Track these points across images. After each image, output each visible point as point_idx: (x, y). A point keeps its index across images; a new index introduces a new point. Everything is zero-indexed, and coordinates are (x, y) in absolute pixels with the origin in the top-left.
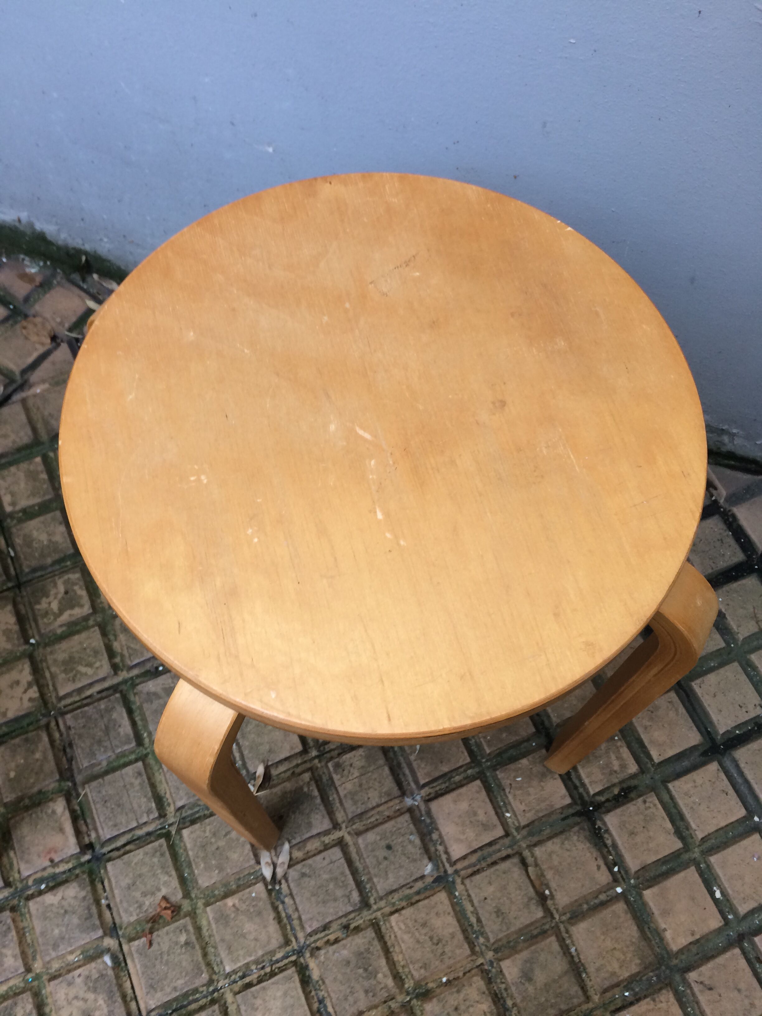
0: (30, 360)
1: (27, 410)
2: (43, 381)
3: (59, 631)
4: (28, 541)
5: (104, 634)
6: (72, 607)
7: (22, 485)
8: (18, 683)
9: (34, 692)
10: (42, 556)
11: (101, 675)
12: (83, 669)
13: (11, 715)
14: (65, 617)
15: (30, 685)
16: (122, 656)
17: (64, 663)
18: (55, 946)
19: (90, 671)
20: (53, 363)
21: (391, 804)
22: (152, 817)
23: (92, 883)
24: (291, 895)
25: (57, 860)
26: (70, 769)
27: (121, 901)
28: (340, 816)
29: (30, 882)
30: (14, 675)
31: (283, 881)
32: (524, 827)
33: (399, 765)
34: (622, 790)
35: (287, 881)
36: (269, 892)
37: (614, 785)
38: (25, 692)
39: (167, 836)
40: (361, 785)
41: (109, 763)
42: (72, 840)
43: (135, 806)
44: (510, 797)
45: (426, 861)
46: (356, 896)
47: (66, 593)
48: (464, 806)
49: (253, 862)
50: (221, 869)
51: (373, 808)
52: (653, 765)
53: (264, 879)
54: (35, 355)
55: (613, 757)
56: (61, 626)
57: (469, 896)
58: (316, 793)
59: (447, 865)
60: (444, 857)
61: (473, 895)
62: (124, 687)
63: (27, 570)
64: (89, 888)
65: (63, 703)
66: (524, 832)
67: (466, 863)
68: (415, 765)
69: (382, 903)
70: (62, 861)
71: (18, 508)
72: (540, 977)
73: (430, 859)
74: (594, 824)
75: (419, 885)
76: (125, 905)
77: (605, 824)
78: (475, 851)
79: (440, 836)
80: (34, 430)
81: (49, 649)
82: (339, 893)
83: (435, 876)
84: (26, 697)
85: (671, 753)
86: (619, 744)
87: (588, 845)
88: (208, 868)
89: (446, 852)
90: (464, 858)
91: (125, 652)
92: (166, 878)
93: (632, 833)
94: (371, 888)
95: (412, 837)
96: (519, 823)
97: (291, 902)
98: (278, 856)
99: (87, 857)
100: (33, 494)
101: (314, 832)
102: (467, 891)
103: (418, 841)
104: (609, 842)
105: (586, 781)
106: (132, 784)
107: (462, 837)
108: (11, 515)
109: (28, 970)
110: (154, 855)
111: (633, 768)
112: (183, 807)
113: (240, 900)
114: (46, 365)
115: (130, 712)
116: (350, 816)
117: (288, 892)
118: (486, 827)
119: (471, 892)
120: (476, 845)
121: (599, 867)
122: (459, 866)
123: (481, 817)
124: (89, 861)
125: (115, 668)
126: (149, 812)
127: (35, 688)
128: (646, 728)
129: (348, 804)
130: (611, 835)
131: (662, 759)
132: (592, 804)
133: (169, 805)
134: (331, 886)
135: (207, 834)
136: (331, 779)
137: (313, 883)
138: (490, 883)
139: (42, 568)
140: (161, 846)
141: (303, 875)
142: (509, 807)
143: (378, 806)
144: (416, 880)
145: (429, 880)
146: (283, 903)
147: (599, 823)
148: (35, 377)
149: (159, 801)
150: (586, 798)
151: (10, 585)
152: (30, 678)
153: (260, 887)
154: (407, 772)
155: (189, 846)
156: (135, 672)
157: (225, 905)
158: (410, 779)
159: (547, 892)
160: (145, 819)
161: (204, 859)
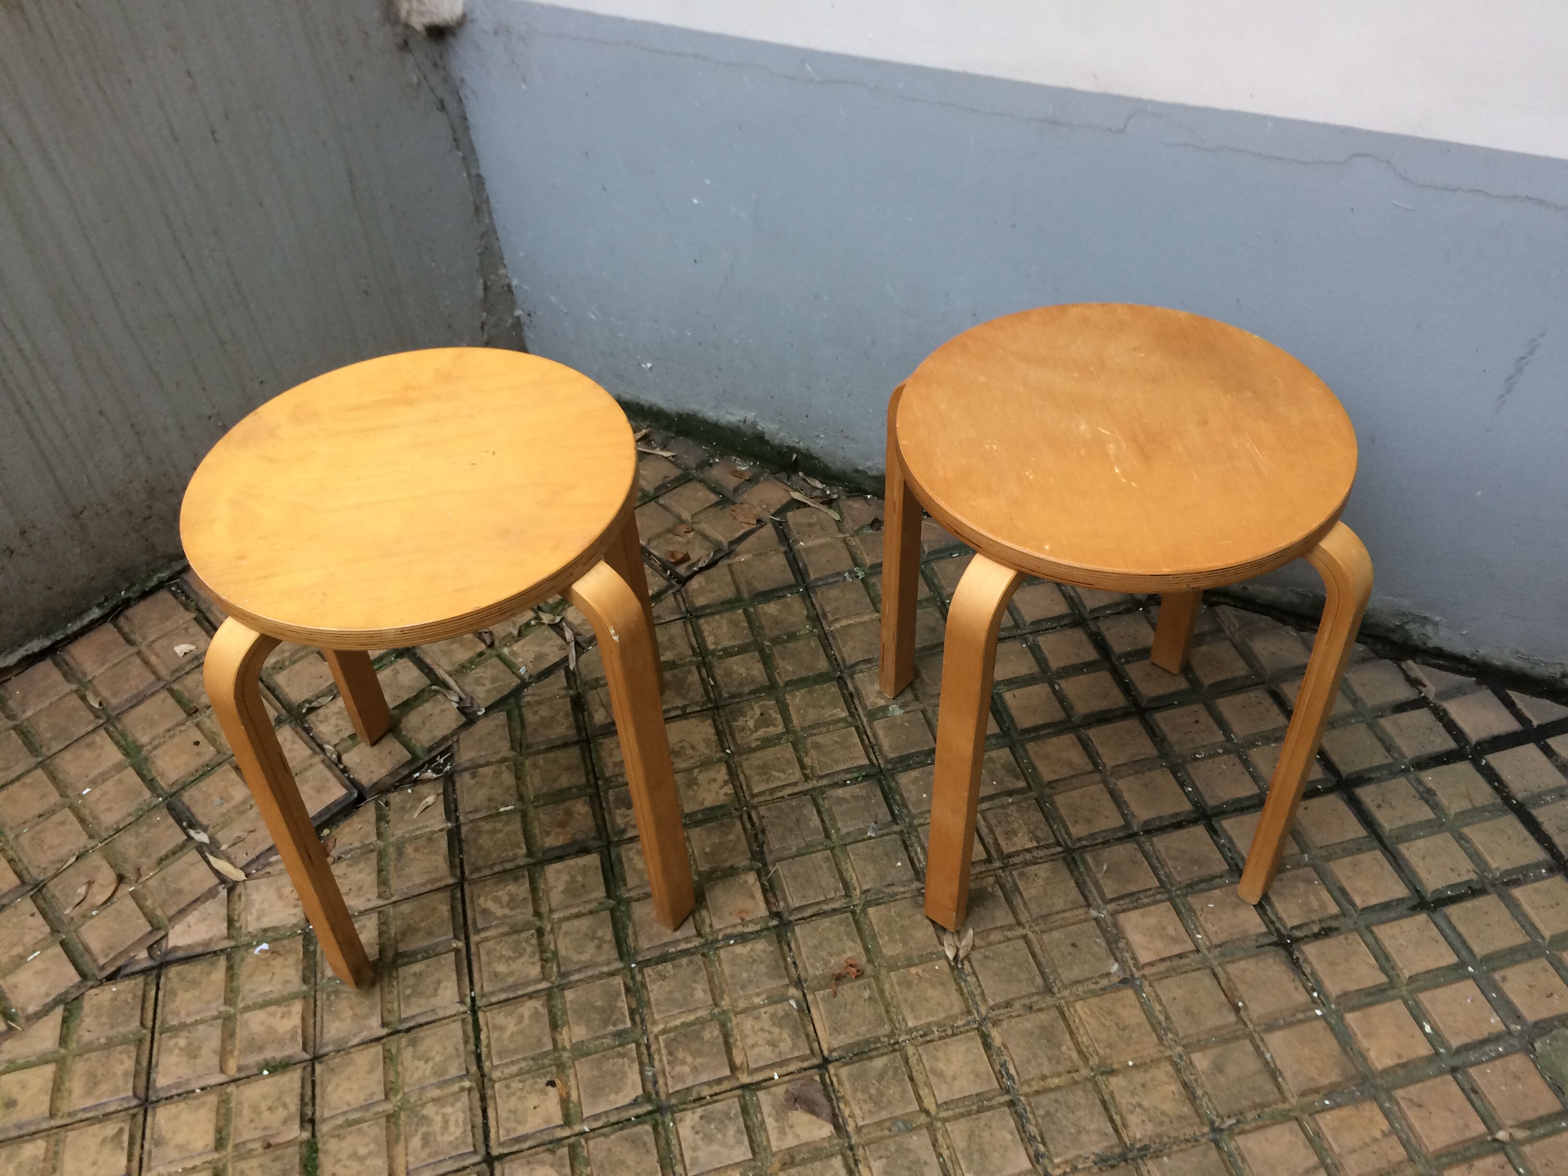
0: (737, 535)
1: (732, 574)
2: (748, 552)
3: (753, 745)
4: (728, 673)
5: (796, 749)
6: (768, 726)
7: (725, 629)
8: (715, 780)
9: (729, 789)
10: (741, 684)
11: (793, 780)
12: (774, 773)
13: (707, 804)
14: (761, 733)
15: (725, 783)
16: (812, 768)
17: (759, 767)
18: (743, 987)
19: (782, 776)
20: (759, 538)
21: (1076, 912)
22: (838, 894)
23: (780, 942)
24: (974, 974)
25: (747, 919)
26: (762, 852)
27: (808, 958)
28: (1024, 917)
29: (720, 937)
30: (711, 774)
31: (966, 963)
32: (1216, 946)
33: (1085, 883)
34: (1323, 929)
35: (970, 962)
36: (952, 968)
37: (1313, 922)
38: (721, 788)
39: (853, 913)
40: (1045, 892)
41: (798, 850)
42: (762, 905)
43: (823, 883)
44: (1202, 919)
45: (1112, 960)
46: (1039, 980)
47: (762, 715)
48: (1152, 921)
49: (936, 941)
50: (905, 943)
51: (1058, 913)
52: (1356, 911)
53: (947, 958)
54: (742, 532)
55: (1312, 898)
56: (758, 740)
57: (1157, 996)
58: (1000, 893)
59: (1134, 970)
60: (1131, 963)
61: (1162, 997)
62: (814, 794)
63: (726, 695)
64: (777, 945)
65: (756, 800)
66: (1216, 952)
67: (1154, 970)
68: (1102, 882)
69: (1066, 993)
70: (750, 921)
71: (720, 647)
72: (1232, 1071)
73: (1117, 960)
74: (1291, 954)
75: (1104, 982)
76: (811, 960)
77: (1302, 952)
78: (1163, 960)
79: (1128, 944)
80: (738, 588)
81: (744, 757)
82: (1022, 976)
83: (1122, 977)
84: (722, 792)
85: (1374, 901)
86: (1319, 888)
87: (1284, 968)
88: (892, 941)
89: (1134, 958)
90: (1152, 964)
91: (816, 764)
92: (852, 944)
93: (1332, 964)
94: (1055, 979)
95: (1098, 940)
96: (1211, 942)
97: (974, 979)
98: (960, 941)
99: (775, 922)
100: (734, 637)
101: (999, 924)
102: (1155, 992)
103: (1103, 943)
104: (1308, 970)
105: (1283, 915)
106: (820, 867)
107: (1151, 946)
108: (713, 653)
109: (716, 1005)
110: (841, 924)
111: (1334, 909)
112: (869, 890)
113: (924, 970)
114: (752, 538)
115: (819, 812)
116: (1034, 916)
117: (971, 971)
118: (1175, 940)
119: (1159, 992)
120: (1165, 955)
121: (1296, 988)
122: (1147, 971)
123: (1171, 931)
124: (775, 927)
125: (807, 778)
126: (836, 890)
127: (731, 786)
128: (1348, 878)
129: (1033, 906)
130: (1310, 963)
131: (1365, 905)
132: (1289, 937)
133: (855, 889)
134: (1015, 969)
135: (892, 914)
136: (1015, 885)
137: (996, 964)
138: (1179, 986)
139: (739, 695)
140: (847, 918)
141: (986, 957)
142: (1200, 930)
143: (1064, 911)
144: (1102, 976)
145: (1115, 979)
146: (965, 981)
147: (1297, 954)
148: (740, 548)
149: (846, 884)
150: (1283, 931)
151: (710, 706)
152: (726, 778)
153: (943, 963)
154: (1093, 889)
155: (873, 921)
156: (824, 782)
157: (909, 972)
158: (1096, 894)
159: (1240, 1004)
160: (832, 895)
161: (889, 934)
